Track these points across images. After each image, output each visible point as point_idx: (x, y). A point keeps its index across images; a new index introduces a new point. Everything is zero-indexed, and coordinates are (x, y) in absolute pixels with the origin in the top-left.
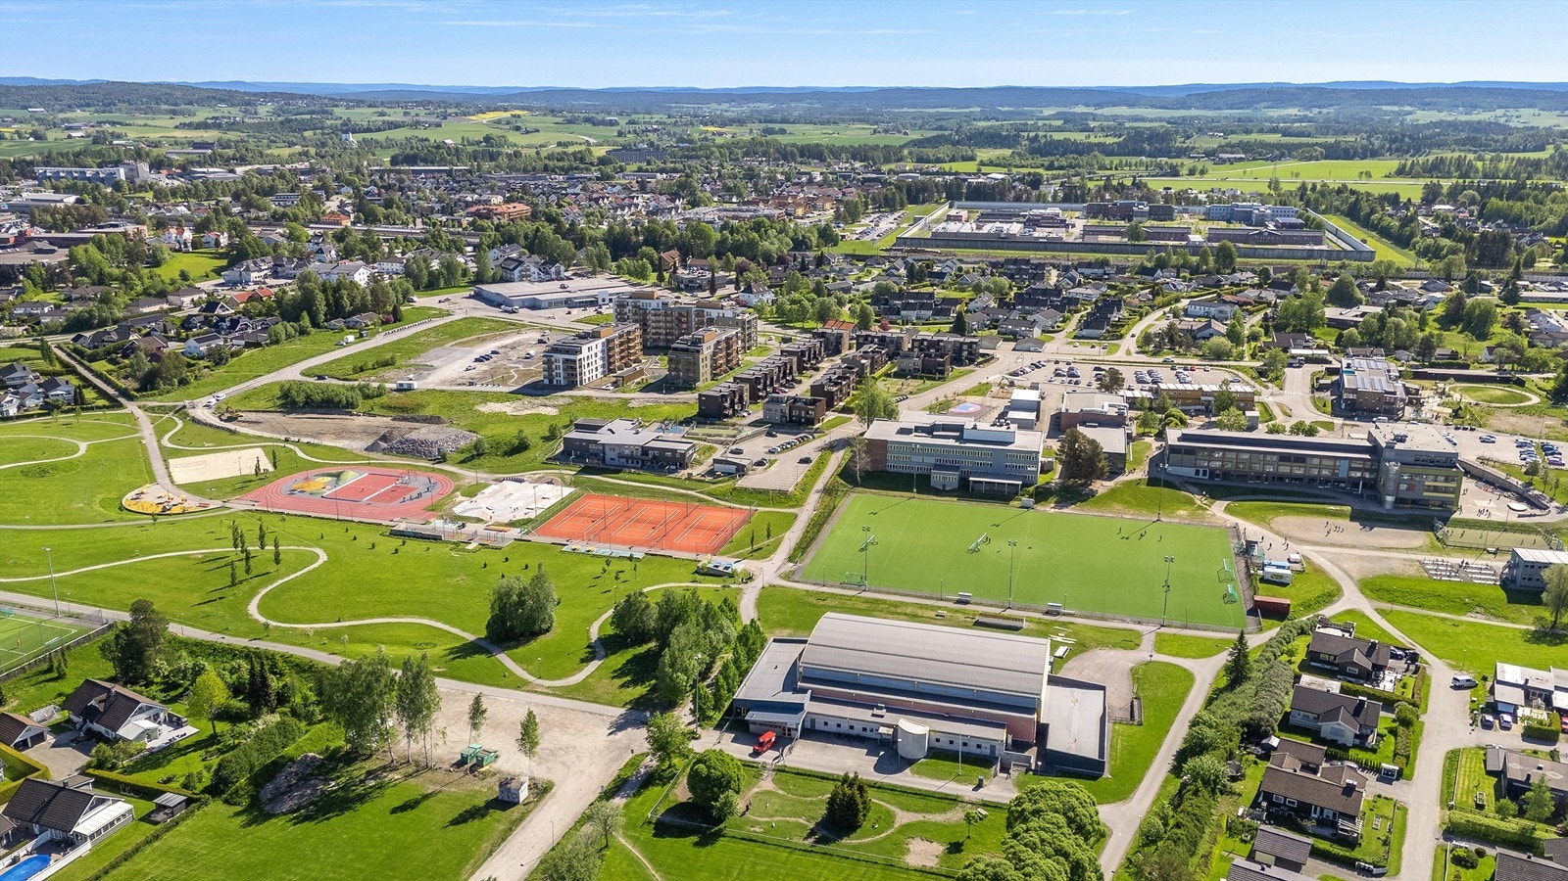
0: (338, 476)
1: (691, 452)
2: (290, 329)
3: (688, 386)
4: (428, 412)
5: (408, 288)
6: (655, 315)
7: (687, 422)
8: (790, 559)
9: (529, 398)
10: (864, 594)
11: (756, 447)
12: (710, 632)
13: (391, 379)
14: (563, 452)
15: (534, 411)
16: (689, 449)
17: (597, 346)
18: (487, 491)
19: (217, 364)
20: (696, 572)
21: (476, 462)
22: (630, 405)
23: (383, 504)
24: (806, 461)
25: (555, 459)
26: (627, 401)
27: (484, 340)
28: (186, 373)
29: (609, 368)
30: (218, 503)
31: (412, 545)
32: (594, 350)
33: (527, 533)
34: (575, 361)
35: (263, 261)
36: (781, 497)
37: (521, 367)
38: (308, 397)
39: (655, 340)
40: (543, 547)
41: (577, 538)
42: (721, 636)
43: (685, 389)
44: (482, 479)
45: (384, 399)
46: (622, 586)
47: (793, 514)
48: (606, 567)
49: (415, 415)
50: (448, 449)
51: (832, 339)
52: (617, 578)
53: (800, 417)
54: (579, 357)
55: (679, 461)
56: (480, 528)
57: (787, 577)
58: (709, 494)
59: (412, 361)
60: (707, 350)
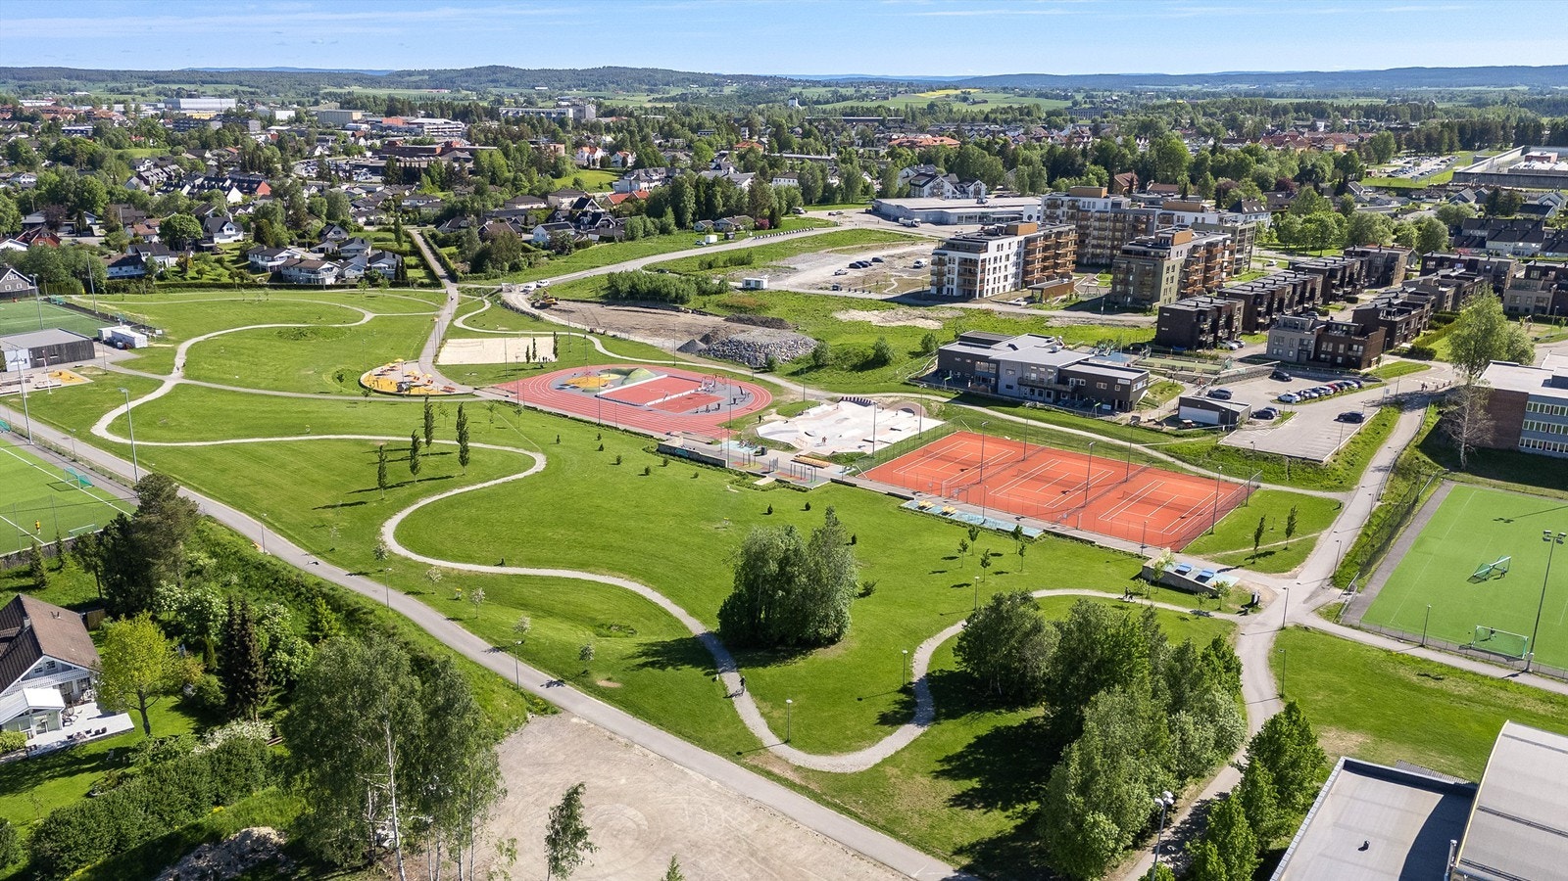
0: (627, 374)
1: (1140, 385)
2: (649, 225)
3: (1140, 306)
4: (771, 314)
5: (795, 196)
6: (1099, 220)
7: (1136, 348)
8: (1336, 580)
9: (905, 308)
10: (1523, 679)
11: (1253, 392)
12: (1184, 717)
13: (738, 277)
14: (936, 373)
15: (909, 323)
16: (1137, 380)
17: (1011, 245)
18: (813, 411)
19: (558, 253)
20: (1139, 576)
21: (813, 374)
22: (1048, 324)
23: (668, 413)
24: (1353, 418)
25: (922, 380)
26: (1044, 319)
27: (868, 249)
28: (522, 258)
29: (1024, 278)
30: (469, 389)
31: (680, 470)
32: (1006, 251)
33: (853, 474)
34: (976, 262)
35: (656, 171)
36: (1307, 469)
37: (905, 276)
38: (633, 286)
39: (1094, 255)
40: (873, 498)
41: (931, 491)
42: (1211, 732)
43: (1135, 311)
44: (812, 396)
45: (724, 298)
46: (994, 581)
47: (1331, 502)
48: (968, 541)
49: (753, 317)
50: (779, 356)
51: (1379, 261)
52: (985, 563)
53: (1334, 354)
54: (982, 256)
55: (1120, 397)
56: (785, 458)
57: (1335, 614)
58: (1168, 452)
59: (774, 263)
60: (1176, 256)
